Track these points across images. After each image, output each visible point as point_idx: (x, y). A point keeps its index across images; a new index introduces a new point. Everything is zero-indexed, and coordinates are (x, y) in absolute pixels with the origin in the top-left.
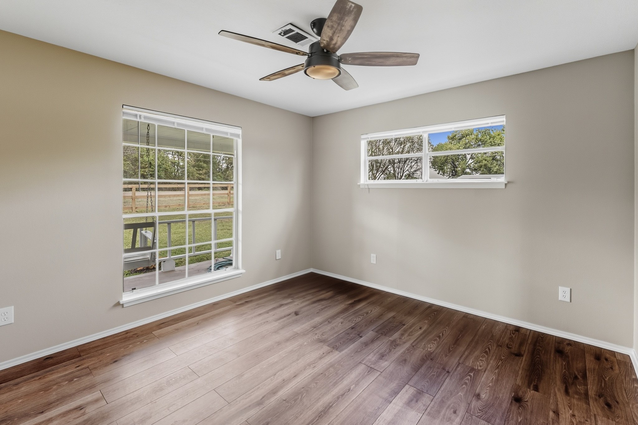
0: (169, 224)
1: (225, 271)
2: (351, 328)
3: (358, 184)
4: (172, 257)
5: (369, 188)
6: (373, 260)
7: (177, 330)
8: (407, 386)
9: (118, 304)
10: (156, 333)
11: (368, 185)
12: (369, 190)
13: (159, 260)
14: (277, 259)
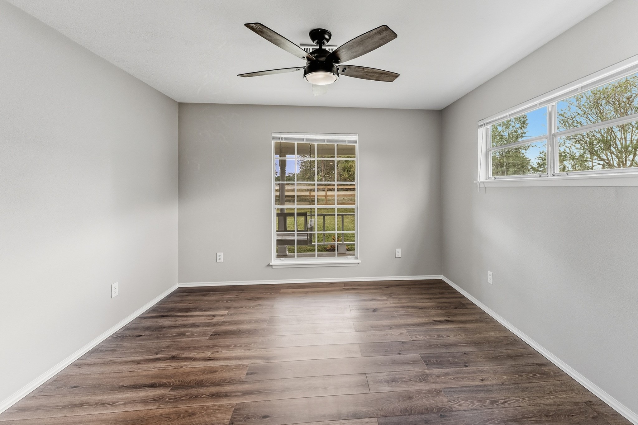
0: (342, 216)
1: (347, 259)
2: (401, 342)
3: (475, 182)
4: (344, 242)
5: (486, 187)
6: (490, 281)
7: (293, 293)
8: (375, 419)
9: (269, 265)
10: (282, 291)
11: (484, 183)
12: (486, 189)
13: (338, 243)
14: (396, 257)
